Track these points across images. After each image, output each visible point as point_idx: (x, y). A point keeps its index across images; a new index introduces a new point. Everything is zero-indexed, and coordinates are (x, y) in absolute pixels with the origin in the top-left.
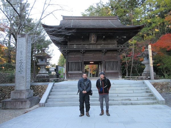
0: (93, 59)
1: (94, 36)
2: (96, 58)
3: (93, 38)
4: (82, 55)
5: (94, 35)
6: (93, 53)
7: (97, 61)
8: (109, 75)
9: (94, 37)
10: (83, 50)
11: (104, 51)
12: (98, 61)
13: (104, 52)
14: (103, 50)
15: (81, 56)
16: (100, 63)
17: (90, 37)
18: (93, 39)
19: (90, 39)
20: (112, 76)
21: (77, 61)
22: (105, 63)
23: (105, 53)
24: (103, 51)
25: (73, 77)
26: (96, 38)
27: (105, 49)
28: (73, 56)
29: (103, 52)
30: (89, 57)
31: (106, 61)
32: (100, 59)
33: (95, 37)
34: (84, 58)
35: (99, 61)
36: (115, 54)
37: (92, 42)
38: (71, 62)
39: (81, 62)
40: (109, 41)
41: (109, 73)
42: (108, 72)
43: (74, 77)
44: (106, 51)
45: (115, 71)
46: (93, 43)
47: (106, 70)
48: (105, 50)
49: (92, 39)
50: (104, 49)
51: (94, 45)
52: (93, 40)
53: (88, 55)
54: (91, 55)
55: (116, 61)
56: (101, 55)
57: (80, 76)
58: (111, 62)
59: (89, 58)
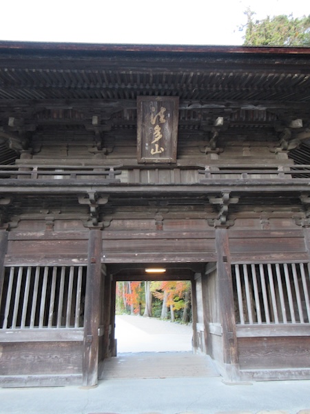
0: (158, 249)
1: (162, 120)
2: (177, 243)
3: (157, 128)
4: (90, 224)
5: (163, 110)
6: (160, 216)
7: (183, 260)
8: (260, 355)
9: (161, 125)
10: (94, 190)
11: (220, 201)
12: (188, 260)
13: (225, 208)
14: (219, 195)
15: (88, 234)
16: (198, 276)
17: (139, 124)
18: (158, 135)
19: (139, 139)
20: (282, 363)
21: (62, 263)
22: (229, 272)
23: (226, 214)
24: (214, 201)
25: (19, 368)
26: (176, 128)
27: (231, 189)
28: (41, 234)
29: (217, 208)
30: (136, 235)
31: (237, 263)
32: (197, 249)
33: (171, 124)
34: (106, 245)
35: (196, 260)
36: (288, 223)
37: (155, 153)
38: (25, 269)
39: (85, 269)
40: (246, 152)
41: (260, 338)
42: (251, 334)
43: (34, 368)
44: (235, 200)
45: (296, 328)
46: (157, 159)
47: (238, 320)
48: (227, 196)
49: (152, 137)
50: (222, 189)
51: (162, 172)
52: (161, 142)
53: (128, 223)
54: (144, 223)
55: (298, 266)
56: (203, 226)
57: (68, 362)
58: (265, 267)
59: (132, 244)
